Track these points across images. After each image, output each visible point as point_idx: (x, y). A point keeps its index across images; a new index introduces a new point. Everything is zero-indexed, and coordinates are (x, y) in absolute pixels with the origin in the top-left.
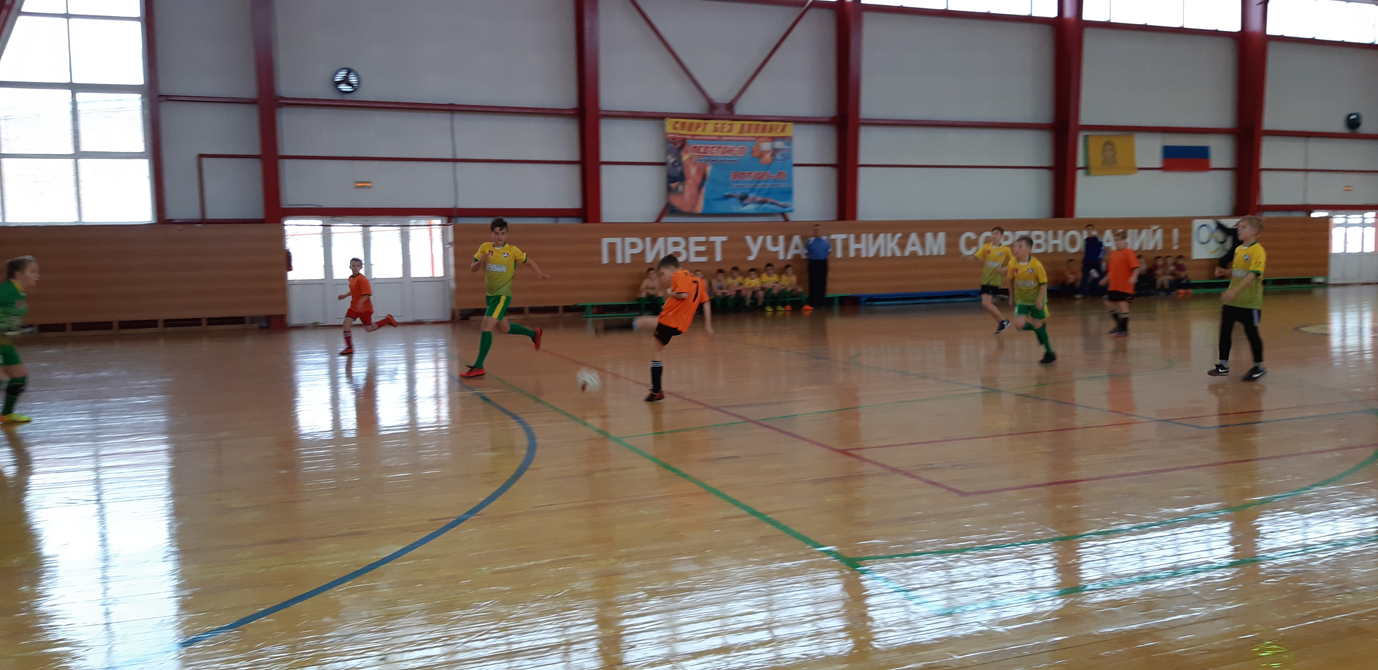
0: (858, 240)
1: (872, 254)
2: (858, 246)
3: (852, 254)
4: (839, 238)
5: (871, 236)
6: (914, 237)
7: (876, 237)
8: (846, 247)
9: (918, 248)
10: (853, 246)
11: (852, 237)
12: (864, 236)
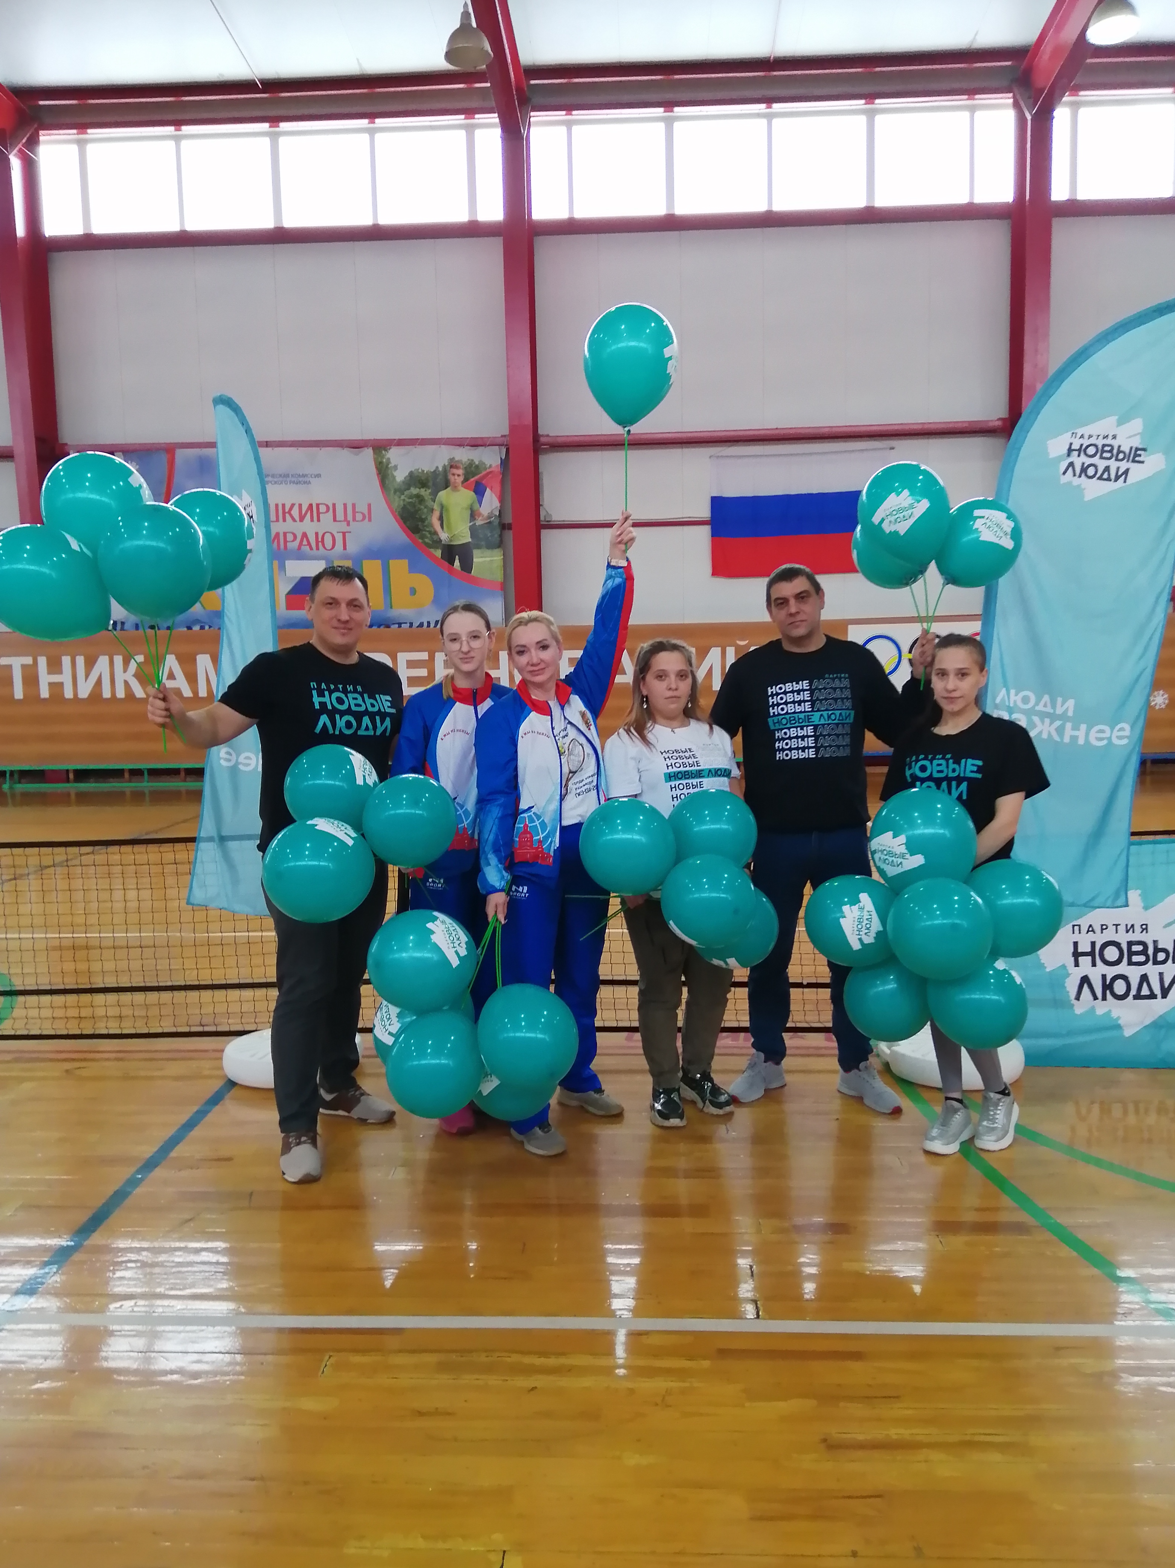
0: (55, 666)
1: (84, 691)
2: (56, 678)
3: (45, 693)
4: (17, 663)
5: (80, 660)
6: (171, 661)
7: (90, 663)
8: (31, 678)
9: (181, 683)
10: (45, 679)
11: (42, 661)
12: (66, 660)
